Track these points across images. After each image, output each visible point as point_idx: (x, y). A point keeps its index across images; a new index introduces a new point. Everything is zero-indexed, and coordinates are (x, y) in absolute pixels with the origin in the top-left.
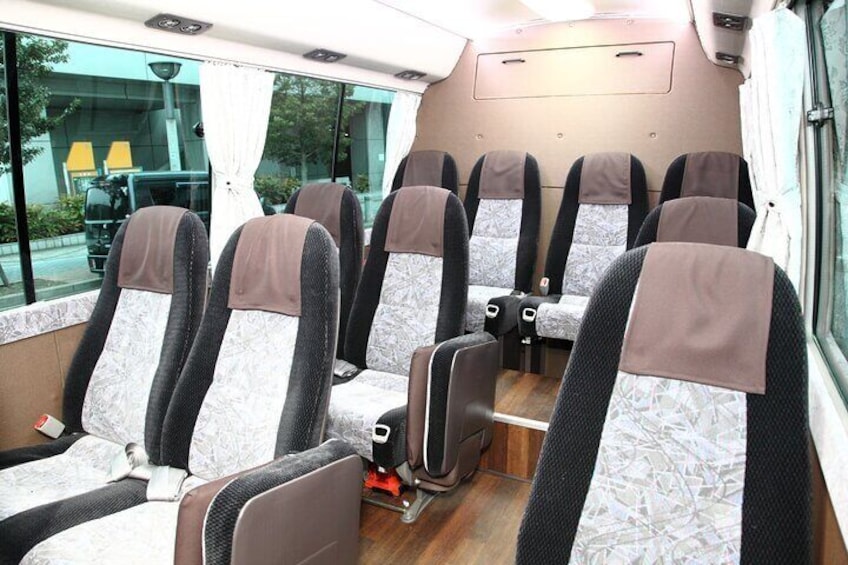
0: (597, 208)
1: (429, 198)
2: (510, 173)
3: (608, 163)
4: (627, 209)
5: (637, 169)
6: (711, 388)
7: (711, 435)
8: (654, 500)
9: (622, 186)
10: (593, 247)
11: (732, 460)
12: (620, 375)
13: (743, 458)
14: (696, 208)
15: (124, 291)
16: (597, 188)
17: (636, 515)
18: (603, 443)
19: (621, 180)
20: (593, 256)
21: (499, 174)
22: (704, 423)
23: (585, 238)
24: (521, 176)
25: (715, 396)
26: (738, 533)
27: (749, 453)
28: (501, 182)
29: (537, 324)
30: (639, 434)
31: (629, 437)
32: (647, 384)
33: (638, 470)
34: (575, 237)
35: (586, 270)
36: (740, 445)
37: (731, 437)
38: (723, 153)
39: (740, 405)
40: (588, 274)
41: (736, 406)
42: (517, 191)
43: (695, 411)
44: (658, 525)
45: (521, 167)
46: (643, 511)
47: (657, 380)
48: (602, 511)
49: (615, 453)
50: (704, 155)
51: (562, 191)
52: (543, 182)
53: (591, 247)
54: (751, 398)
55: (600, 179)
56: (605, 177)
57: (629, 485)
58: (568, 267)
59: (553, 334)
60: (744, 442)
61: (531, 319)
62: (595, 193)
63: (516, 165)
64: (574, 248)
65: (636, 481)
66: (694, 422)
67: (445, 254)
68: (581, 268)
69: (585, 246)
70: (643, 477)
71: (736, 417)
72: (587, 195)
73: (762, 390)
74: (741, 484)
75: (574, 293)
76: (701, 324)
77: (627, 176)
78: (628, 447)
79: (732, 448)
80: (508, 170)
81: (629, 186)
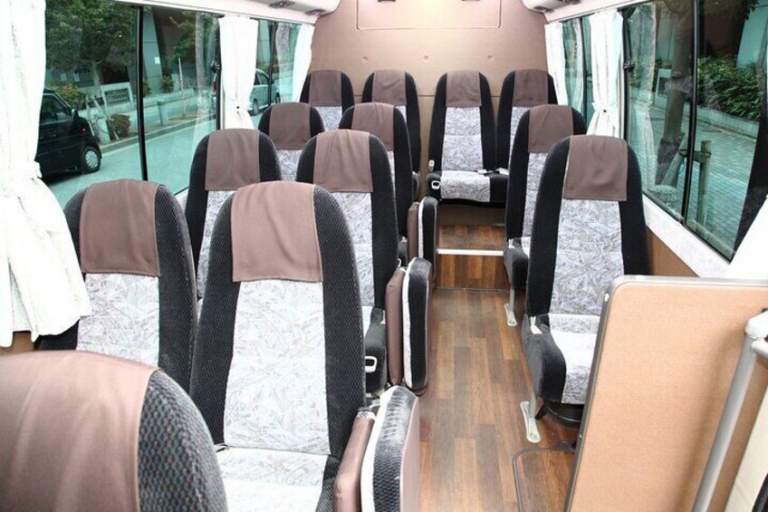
0: (458, 109)
1: (380, 111)
2: (396, 86)
3: (463, 79)
4: (479, 110)
5: (484, 82)
6: (604, 202)
7: (605, 223)
8: (585, 255)
9: (475, 94)
10: (459, 137)
11: (616, 232)
12: (563, 201)
13: (620, 230)
14: (549, 111)
15: (211, 193)
16: (458, 96)
17: (578, 264)
18: (559, 234)
19: (473, 90)
20: (460, 143)
21: (387, 88)
22: (602, 218)
23: (453, 131)
24: (403, 89)
25: (606, 205)
26: (622, 261)
27: (622, 228)
28: (388, 94)
29: (442, 190)
30: (574, 227)
31: (570, 229)
32: (575, 204)
33: (576, 244)
34: (446, 131)
35: (456, 153)
36: (618, 225)
37: (614, 222)
38: (537, 71)
39: (616, 208)
40: (458, 156)
41: (614, 208)
42: (401, 99)
43: (597, 213)
44: (588, 266)
45: (403, 82)
46: (581, 261)
47: (579, 201)
48: (564, 264)
49: (565, 238)
50: (525, 73)
51: (433, 99)
52: (418, 93)
53: (458, 137)
54: (621, 204)
55: (459, 89)
56: (462, 88)
57: (573, 251)
58: (444, 152)
59: (451, 196)
60: (619, 223)
61: (438, 188)
62: (458, 100)
63: (399, 81)
64: (446, 138)
65: (576, 249)
66: (597, 218)
67: (395, 148)
68: (453, 151)
69: (453, 137)
70: (578, 246)
71: (615, 213)
72: (452, 101)
73: (625, 200)
74: (620, 241)
75: (449, 169)
76: (598, 172)
77: (478, 87)
78: (570, 234)
79: (615, 227)
80: (392, 85)
81: (479, 94)
